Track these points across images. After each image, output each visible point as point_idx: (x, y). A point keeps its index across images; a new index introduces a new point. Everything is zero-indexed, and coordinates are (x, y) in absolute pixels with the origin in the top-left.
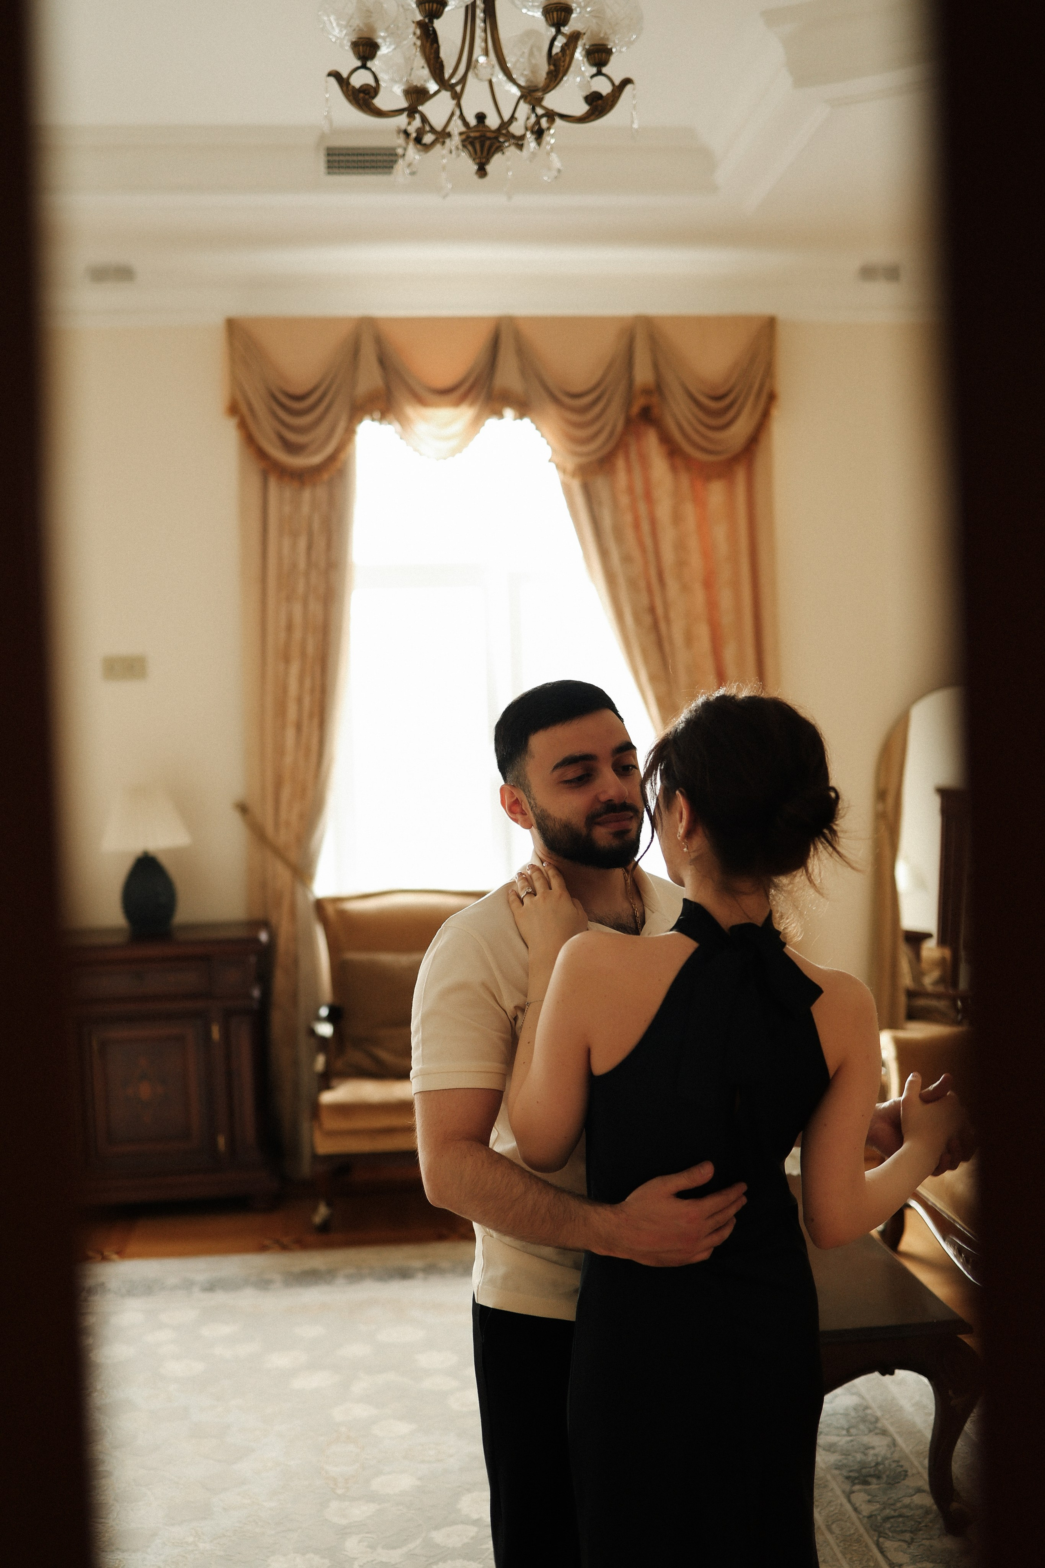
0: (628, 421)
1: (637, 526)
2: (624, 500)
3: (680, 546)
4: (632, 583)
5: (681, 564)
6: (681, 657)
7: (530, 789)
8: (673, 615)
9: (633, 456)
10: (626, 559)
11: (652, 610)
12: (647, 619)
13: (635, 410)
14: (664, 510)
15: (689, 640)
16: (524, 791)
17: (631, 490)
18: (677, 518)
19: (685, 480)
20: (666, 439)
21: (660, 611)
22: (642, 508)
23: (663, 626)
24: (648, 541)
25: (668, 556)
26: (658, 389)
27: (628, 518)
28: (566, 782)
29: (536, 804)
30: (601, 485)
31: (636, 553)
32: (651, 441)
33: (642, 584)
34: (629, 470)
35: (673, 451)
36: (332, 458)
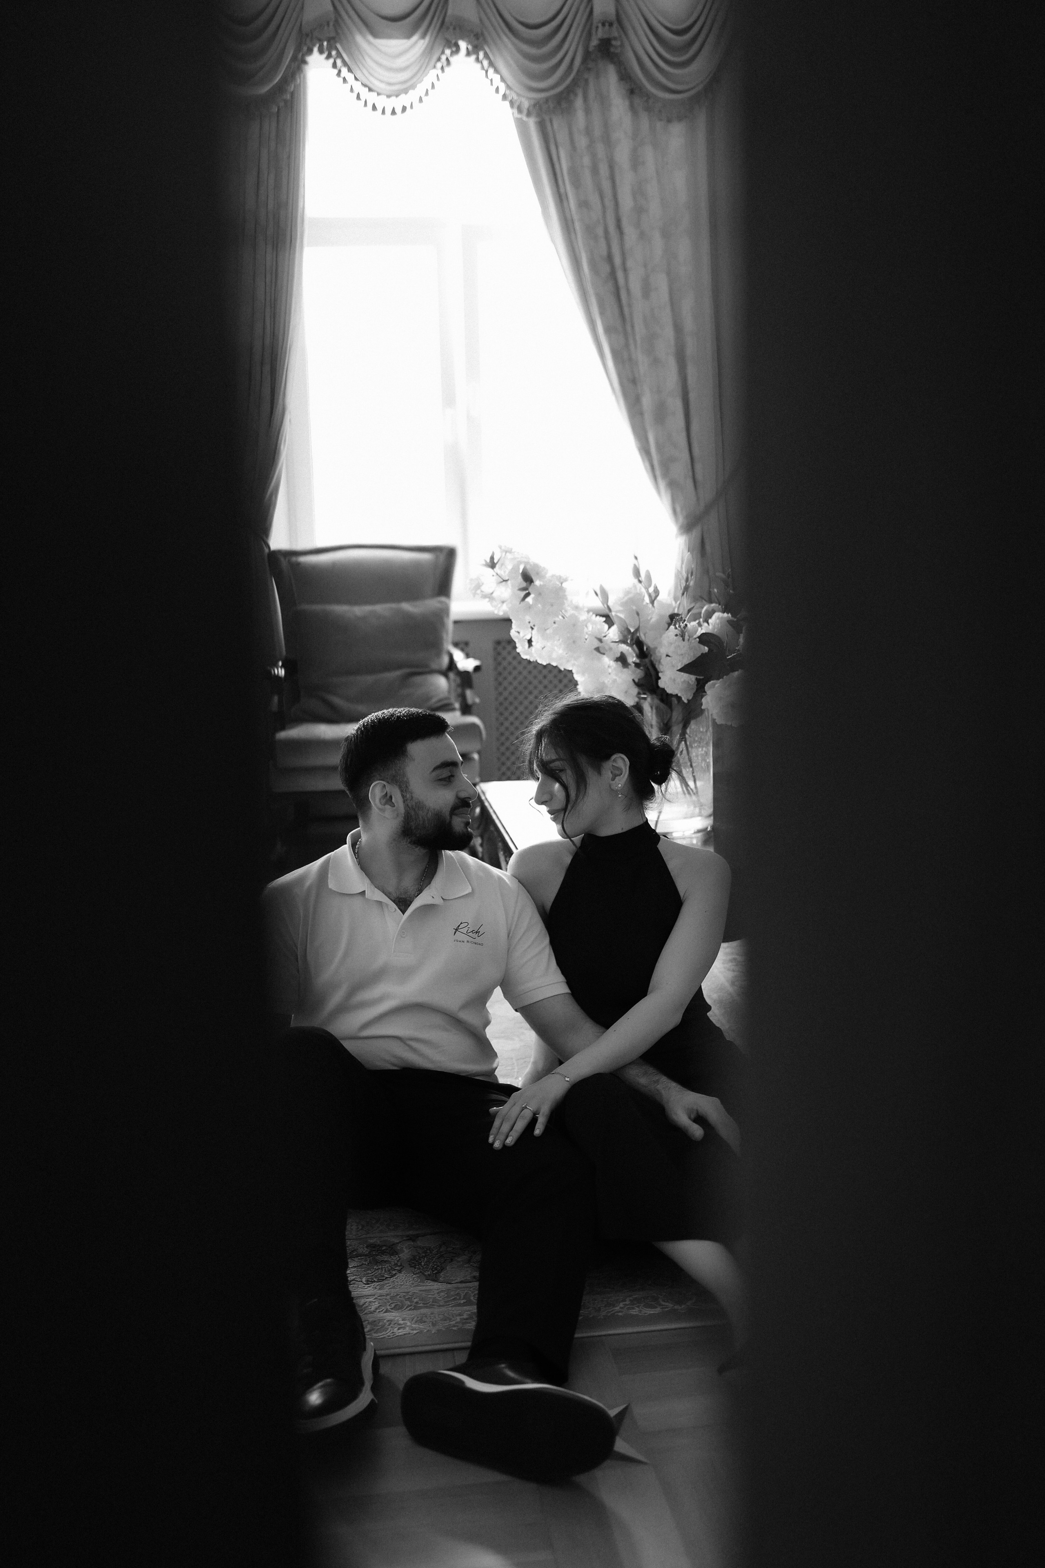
0: (587, 55)
1: (595, 170)
2: (582, 142)
3: (639, 192)
4: (589, 230)
5: (639, 210)
6: (639, 308)
7: (408, 785)
8: (630, 264)
9: (592, 94)
10: (584, 204)
11: (610, 258)
12: (605, 269)
13: (594, 42)
14: (623, 154)
15: (647, 290)
16: (400, 787)
17: (588, 131)
18: (636, 163)
19: (645, 122)
20: (625, 76)
21: (617, 260)
22: (600, 149)
23: (620, 275)
24: (606, 185)
25: (627, 202)
26: (619, 20)
27: (586, 161)
28: (440, 780)
29: (412, 797)
30: (558, 124)
31: (594, 199)
32: (611, 77)
33: (600, 231)
34: (588, 111)
35: (633, 90)
36: (281, 88)
